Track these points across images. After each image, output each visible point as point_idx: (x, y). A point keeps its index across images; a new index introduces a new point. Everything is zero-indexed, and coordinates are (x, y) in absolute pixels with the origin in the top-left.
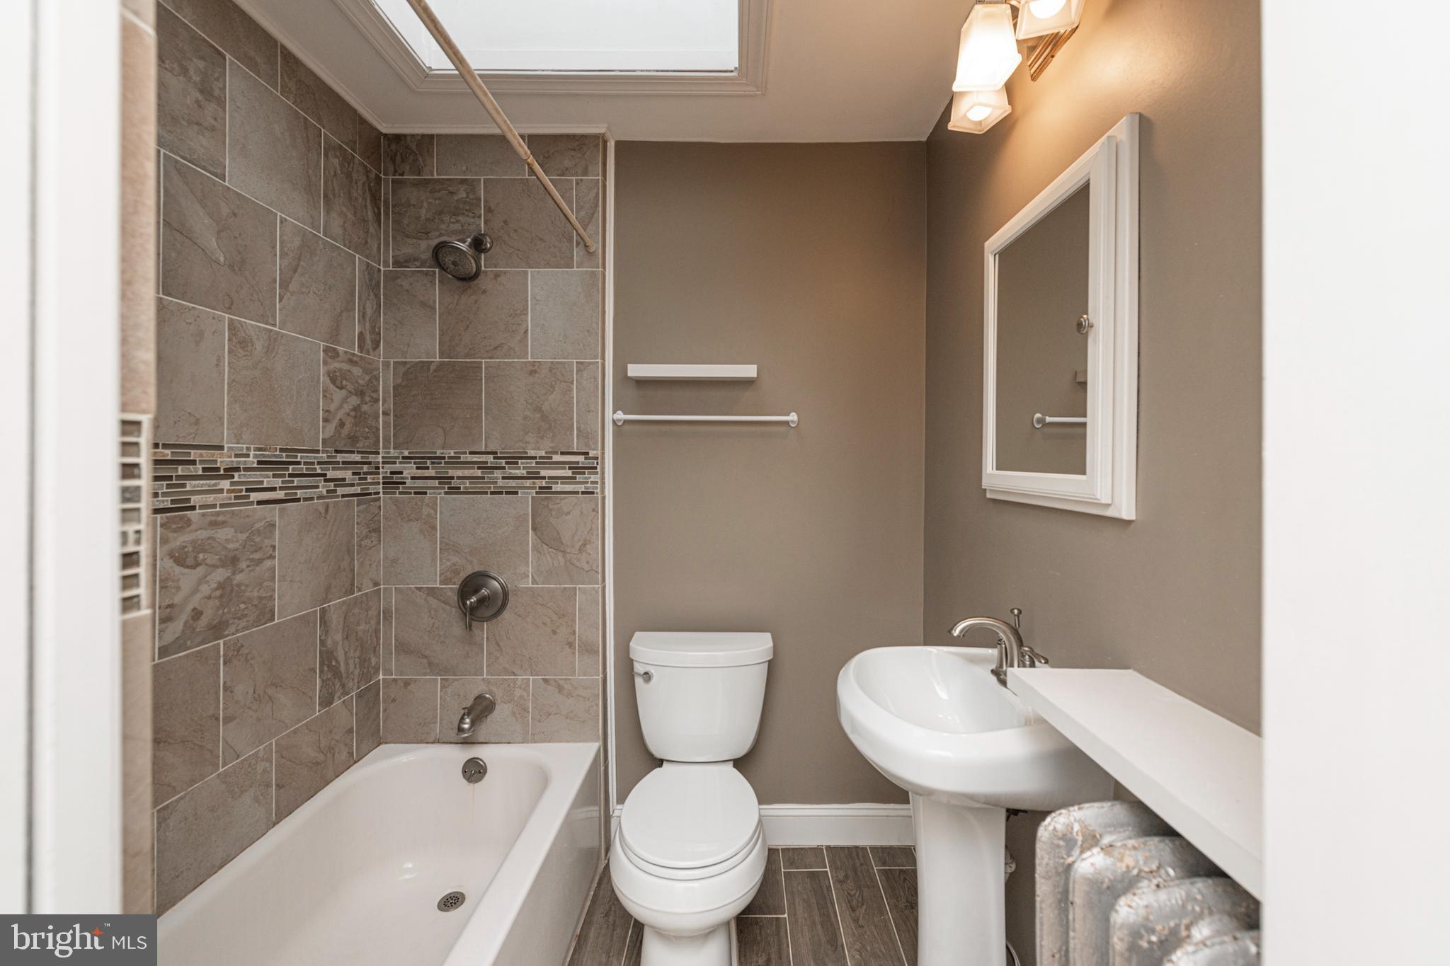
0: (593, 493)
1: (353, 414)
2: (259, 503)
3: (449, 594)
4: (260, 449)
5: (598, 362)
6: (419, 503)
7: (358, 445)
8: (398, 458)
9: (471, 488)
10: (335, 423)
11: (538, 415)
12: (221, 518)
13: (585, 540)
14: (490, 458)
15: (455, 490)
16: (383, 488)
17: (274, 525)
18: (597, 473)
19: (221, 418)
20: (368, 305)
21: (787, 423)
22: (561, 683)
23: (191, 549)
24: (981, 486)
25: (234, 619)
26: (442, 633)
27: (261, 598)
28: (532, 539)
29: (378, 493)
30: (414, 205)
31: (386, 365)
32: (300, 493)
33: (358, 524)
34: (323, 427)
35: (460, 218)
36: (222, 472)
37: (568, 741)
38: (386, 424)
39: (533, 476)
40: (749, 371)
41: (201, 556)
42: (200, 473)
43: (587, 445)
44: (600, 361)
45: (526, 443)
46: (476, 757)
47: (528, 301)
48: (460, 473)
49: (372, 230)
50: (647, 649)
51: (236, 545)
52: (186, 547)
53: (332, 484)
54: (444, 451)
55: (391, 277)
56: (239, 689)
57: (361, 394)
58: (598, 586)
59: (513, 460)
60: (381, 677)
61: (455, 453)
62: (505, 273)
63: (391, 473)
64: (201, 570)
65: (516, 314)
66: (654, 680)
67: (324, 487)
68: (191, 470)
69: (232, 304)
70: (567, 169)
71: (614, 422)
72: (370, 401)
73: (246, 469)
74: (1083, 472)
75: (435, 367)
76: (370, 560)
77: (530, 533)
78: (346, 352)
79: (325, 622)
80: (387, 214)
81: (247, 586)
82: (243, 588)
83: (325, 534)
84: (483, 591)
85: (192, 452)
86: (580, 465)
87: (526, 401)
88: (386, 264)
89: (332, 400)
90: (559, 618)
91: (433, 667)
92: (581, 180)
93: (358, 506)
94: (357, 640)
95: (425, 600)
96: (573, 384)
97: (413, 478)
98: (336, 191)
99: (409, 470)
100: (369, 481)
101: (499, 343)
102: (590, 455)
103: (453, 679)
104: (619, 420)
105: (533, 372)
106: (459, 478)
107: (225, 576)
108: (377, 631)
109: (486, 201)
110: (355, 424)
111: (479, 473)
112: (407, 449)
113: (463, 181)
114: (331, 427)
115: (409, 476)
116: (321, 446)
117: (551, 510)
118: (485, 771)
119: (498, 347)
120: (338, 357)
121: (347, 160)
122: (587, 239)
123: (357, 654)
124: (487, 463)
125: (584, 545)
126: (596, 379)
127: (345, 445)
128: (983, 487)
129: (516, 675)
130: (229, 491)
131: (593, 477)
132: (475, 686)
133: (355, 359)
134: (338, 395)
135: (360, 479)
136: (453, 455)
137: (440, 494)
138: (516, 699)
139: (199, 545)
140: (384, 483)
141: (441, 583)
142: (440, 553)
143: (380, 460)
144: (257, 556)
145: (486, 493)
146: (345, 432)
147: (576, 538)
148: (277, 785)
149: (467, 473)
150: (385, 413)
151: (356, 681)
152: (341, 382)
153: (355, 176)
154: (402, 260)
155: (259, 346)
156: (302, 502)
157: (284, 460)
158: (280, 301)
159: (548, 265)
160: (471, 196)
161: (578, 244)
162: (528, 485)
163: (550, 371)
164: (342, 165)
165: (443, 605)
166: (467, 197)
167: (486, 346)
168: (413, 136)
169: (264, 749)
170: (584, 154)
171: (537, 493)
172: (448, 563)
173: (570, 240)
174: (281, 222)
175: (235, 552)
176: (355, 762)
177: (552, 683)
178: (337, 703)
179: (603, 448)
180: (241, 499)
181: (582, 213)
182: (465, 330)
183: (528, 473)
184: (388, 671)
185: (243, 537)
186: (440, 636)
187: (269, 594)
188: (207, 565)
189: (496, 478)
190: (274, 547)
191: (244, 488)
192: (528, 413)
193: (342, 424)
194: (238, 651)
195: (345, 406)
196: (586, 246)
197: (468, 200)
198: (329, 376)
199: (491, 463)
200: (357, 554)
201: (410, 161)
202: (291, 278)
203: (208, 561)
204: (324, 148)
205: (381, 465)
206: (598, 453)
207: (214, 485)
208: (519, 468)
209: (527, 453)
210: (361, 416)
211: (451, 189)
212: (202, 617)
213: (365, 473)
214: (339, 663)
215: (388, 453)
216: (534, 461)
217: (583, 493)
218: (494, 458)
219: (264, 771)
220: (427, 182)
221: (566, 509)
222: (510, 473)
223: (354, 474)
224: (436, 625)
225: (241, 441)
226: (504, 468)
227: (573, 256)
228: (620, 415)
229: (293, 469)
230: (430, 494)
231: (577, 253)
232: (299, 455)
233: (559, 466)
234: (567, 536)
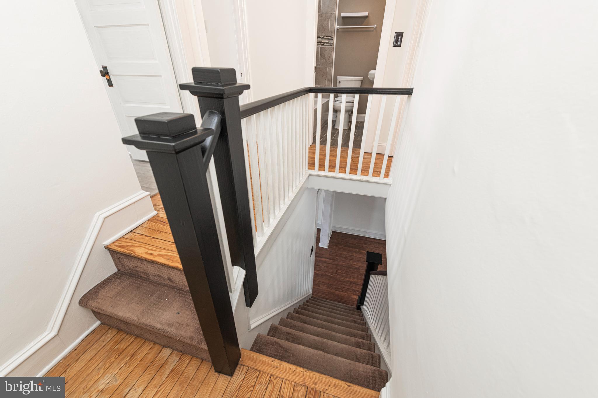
0: (332, 46)
11: (322, 27)
21: (374, 27)
39: (321, 42)
40: (367, 14)
43: (331, 34)
44: (335, 13)
45: (320, 34)
50: (339, 78)
58: (331, 67)
66: (341, 83)
77: (319, 55)
86: (330, 39)
87: (320, 24)
90: (324, 74)
96: (330, 19)
102: (332, 37)
105: (321, 16)
117: (323, 50)
125: (329, 58)
126: (334, 17)
131: (332, 42)
162: (319, 44)
163: (325, 16)
171: (321, 46)
179: (334, 35)
216: (321, 38)
217: (330, 46)
221: (326, 50)
228: (338, 27)
233: (326, 39)
234: (326, 56)
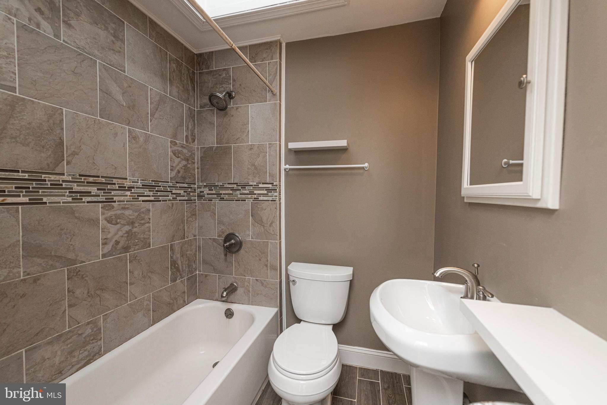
0: (275, 201)
1: (183, 168)
2: (143, 201)
3: (221, 241)
4: (143, 180)
5: (277, 143)
6: (210, 204)
7: (186, 180)
8: (202, 186)
9: (228, 198)
10: (176, 171)
11: (253, 167)
12: (127, 206)
13: (272, 221)
14: (235, 186)
15: (222, 199)
16: (198, 198)
17: (149, 210)
18: (277, 192)
19: (126, 167)
20: (190, 124)
21: (363, 168)
22: (263, 281)
23: (114, 218)
24: (461, 195)
25: (134, 245)
26: (218, 257)
27: (144, 238)
28: (251, 220)
29: (196, 200)
30: (207, 82)
31: (198, 148)
32: (161, 198)
33: (186, 212)
34: (170, 173)
35: (223, 85)
36: (127, 188)
37: (265, 306)
38: (198, 172)
39: (252, 193)
41: (119, 221)
42: (117, 188)
43: (273, 180)
44: (278, 142)
45: (249, 179)
46: (230, 308)
47: (249, 118)
48: (224, 192)
49: (191, 93)
50: (295, 270)
51: (134, 217)
52: (112, 216)
53: (175, 195)
54: (219, 183)
55: (199, 113)
56: (136, 273)
57: (187, 160)
58: (277, 241)
59: (244, 187)
60: (197, 272)
61: (222, 184)
62: (240, 107)
63: (200, 192)
64: (118, 226)
65: (245, 124)
66: (296, 284)
67: (171, 196)
68: (113, 187)
69: (129, 122)
70: (264, 58)
71: (285, 170)
72: (191, 163)
73: (137, 188)
74: (521, 180)
75: (215, 149)
76: (192, 226)
77: (250, 217)
78: (180, 143)
79: (173, 250)
80: (197, 87)
81: (138, 233)
82: (137, 234)
83: (172, 215)
84: (233, 241)
85: (114, 180)
86: (270, 189)
87: (248, 161)
88: (197, 108)
89: (174, 162)
90: (262, 254)
91: (215, 270)
92: (270, 62)
93: (186, 205)
94: (187, 257)
95: (212, 243)
96: (267, 153)
97: (207, 194)
98: (175, 78)
99: (206, 191)
100: (191, 195)
101: (238, 137)
102: (274, 184)
103: (222, 276)
104: (287, 169)
105: (251, 149)
106: (224, 194)
107: (129, 229)
108: (195, 255)
109: (233, 77)
110: (185, 172)
111: (231, 192)
112: (205, 183)
113: (224, 70)
114: (174, 173)
115: (206, 193)
116: (169, 180)
117: (258, 208)
118: (233, 315)
119: (238, 139)
120: (176, 145)
121: (179, 65)
122: (272, 88)
123: (187, 263)
124: (234, 188)
125: (272, 223)
126: (276, 150)
127: (180, 180)
128: (462, 196)
129: (245, 277)
130: (130, 196)
131: (275, 194)
132: (230, 279)
133: (184, 146)
134: (177, 160)
135: (187, 194)
136: (221, 185)
137: (217, 200)
138: (245, 286)
139: (118, 216)
140: (198, 196)
141: (218, 237)
142: (217, 225)
143: (196, 187)
144: (143, 222)
145: (234, 200)
146: (180, 175)
147: (268, 220)
148: (153, 311)
149: (227, 192)
150: (198, 168)
151: (186, 273)
152: (178, 155)
153: (183, 72)
154: (203, 105)
155: (142, 139)
156: (161, 202)
157: (154, 185)
158: (150, 122)
159: (257, 102)
160: (227, 76)
161: (269, 91)
162: (249, 197)
163: (258, 148)
164: (177, 67)
165: (218, 246)
166: (226, 76)
167: (233, 139)
168: (206, 53)
169: (147, 296)
170: (271, 50)
171: (253, 200)
172: (220, 229)
173: (266, 90)
174: (150, 90)
175: (133, 220)
176: (186, 305)
177: (259, 280)
178: (178, 281)
179: (280, 181)
180: (135, 199)
181: (271, 78)
182: (226, 132)
183: (249, 192)
184: (200, 271)
185: (137, 214)
186: (217, 258)
187: (148, 237)
188: (121, 224)
189: (238, 194)
190: (150, 219)
191: (136, 195)
192: (249, 167)
193: (179, 172)
194: (135, 258)
195: (180, 165)
196: (272, 91)
197: (226, 77)
198: (173, 152)
199: (236, 188)
200: (186, 224)
201: (205, 64)
202: (155, 113)
203: (122, 223)
204: (169, 60)
205: (196, 189)
206: (278, 183)
207: (123, 193)
208: (246, 190)
209: (249, 183)
210: (187, 169)
211: (220, 73)
212: (120, 244)
213: (189, 192)
214: (179, 266)
215: (199, 184)
216: (252, 187)
217: (271, 201)
218: (237, 186)
219: (147, 304)
220: (211, 71)
221: (264, 208)
222: (243, 192)
223: (184, 192)
224: (216, 254)
225: (135, 177)
226: (240, 190)
227: (267, 96)
229: (157, 189)
230: (214, 201)
231: (269, 95)
232: (160, 183)
233: (262, 189)
234: (265, 219)
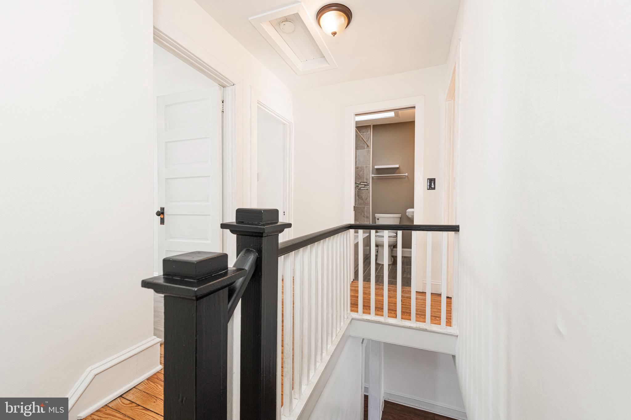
0: (368, 189)
5: (369, 166)
11: (358, 176)
21: (405, 175)
39: (358, 187)
40: (397, 166)
43: (367, 181)
45: (356, 181)
47: (357, 156)
50: (377, 215)
58: (369, 206)
66: (379, 220)
70: (364, 132)
71: (372, 177)
77: (357, 197)
86: (366, 185)
90: (362, 212)
92: (367, 133)
96: (364, 170)
105: (358, 169)
117: (361, 193)
122: (367, 144)
125: (367, 199)
126: (369, 169)
131: (368, 187)
147: (365, 198)
159: (361, 149)
163: (360, 168)
170: (367, 129)
171: (358, 190)
173: (364, 144)
181: (367, 139)
196: (368, 146)
206: (369, 182)
216: (358, 184)
217: (366, 189)
221: (363, 192)
228: (373, 175)
233: (362, 185)
234: (363, 198)
